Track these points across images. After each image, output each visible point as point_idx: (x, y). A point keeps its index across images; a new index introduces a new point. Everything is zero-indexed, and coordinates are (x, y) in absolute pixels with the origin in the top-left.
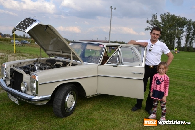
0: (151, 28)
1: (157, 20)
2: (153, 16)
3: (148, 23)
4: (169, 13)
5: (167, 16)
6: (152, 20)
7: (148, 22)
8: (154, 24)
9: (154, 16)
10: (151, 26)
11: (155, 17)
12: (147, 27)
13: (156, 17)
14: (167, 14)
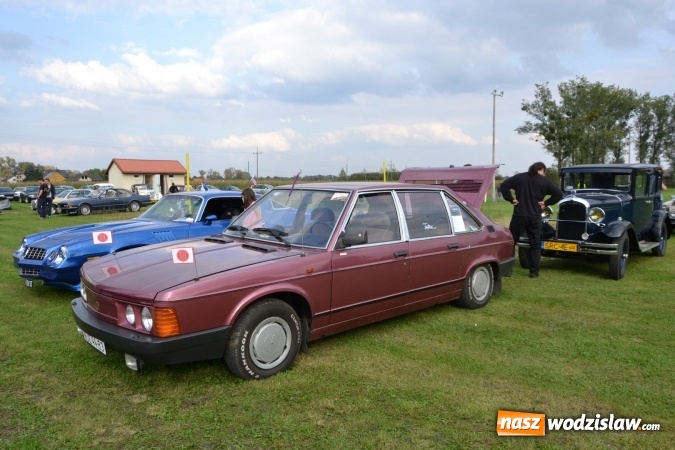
0: (537, 125)
1: (550, 100)
2: (539, 91)
3: (525, 112)
4: (582, 79)
5: (579, 87)
6: (537, 103)
7: (524, 109)
8: (545, 115)
9: (542, 90)
10: (535, 121)
11: (544, 94)
12: (523, 125)
13: (549, 92)
14: (578, 82)
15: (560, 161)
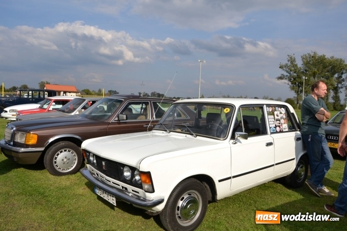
0: (287, 76)
1: (296, 63)
2: (289, 58)
3: (281, 69)
4: (314, 53)
5: (313, 57)
6: (287, 65)
7: (280, 67)
8: (291, 71)
9: (291, 58)
10: (286, 74)
11: (292, 60)
12: (280, 75)
13: (295, 59)
14: (312, 54)
15: (298, 95)
